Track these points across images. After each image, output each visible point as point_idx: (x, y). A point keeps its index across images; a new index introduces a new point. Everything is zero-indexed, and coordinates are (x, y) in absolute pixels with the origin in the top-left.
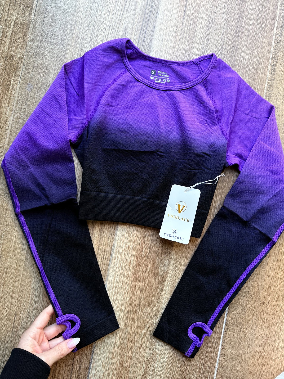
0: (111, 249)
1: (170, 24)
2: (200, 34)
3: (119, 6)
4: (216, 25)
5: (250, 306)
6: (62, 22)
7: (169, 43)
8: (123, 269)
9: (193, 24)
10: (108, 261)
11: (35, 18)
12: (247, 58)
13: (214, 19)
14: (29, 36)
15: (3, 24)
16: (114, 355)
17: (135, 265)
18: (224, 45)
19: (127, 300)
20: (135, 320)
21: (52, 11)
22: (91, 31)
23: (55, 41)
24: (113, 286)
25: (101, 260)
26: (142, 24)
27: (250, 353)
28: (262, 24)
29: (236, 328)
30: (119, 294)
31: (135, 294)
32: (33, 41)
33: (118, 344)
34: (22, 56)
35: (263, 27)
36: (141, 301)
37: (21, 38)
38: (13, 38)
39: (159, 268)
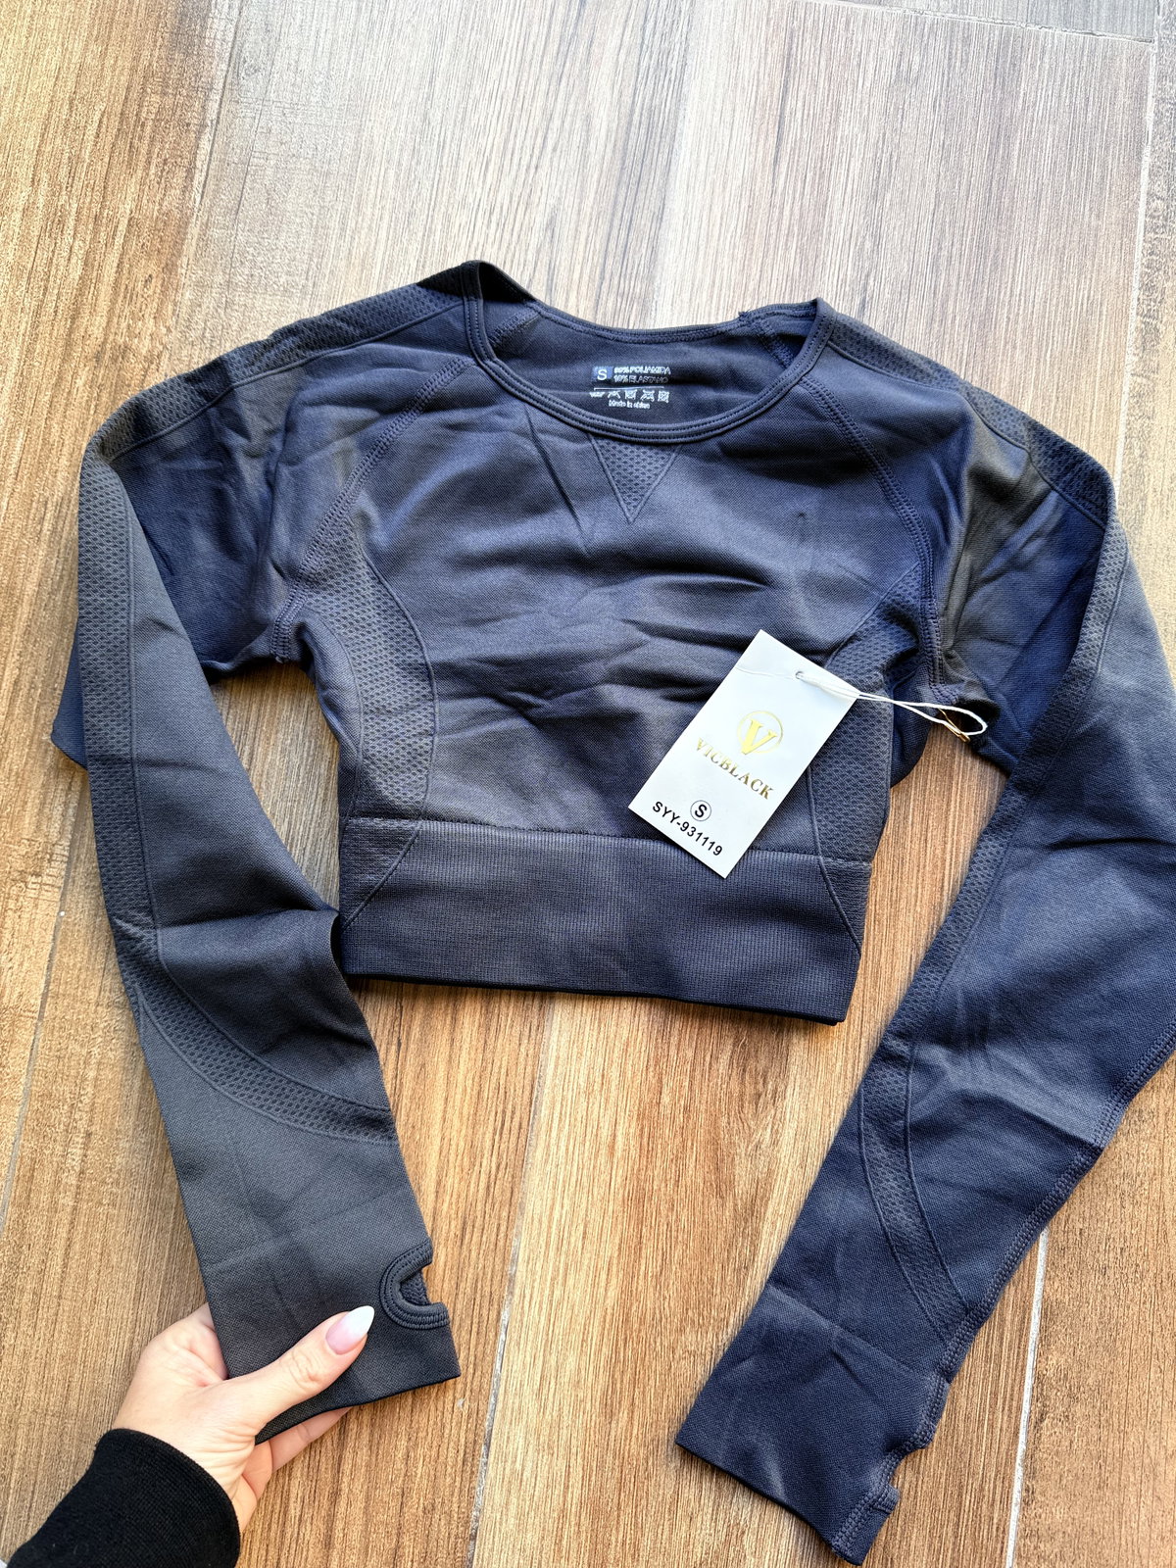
0: (532, 1087)
1: (724, 187)
2: (844, 217)
3: (521, 134)
4: (907, 179)
5: (1131, 1312)
6: (307, 210)
7: (726, 259)
8: (585, 1171)
9: (814, 180)
10: (523, 1138)
11: (207, 201)
12: (1040, 293)
13: (895, 155)
14: (184, 271)
15: (86, 233)
16: (564, 1542)
17: (633, 1152)
18: (945, 253)
19: (610, 1302)
20: (644, 1387)
21: (270, 172)
22: (421, 234)
23: (282, 280)
24: (547, 1244)
25: (494, 1134)
26: (616, 197)
27: (1151, 1520)
28: (1090, 162)
29: (1079, 1410)
30: (572, 1276)
31: (642, 1273)
32: (200, 285)
33: (577, 1492)
34: (161, 348)
35: (1096, 170)
36: (666, 1304)
37: (154, 280)
38: (124, 281)
39: (733, 1159)
